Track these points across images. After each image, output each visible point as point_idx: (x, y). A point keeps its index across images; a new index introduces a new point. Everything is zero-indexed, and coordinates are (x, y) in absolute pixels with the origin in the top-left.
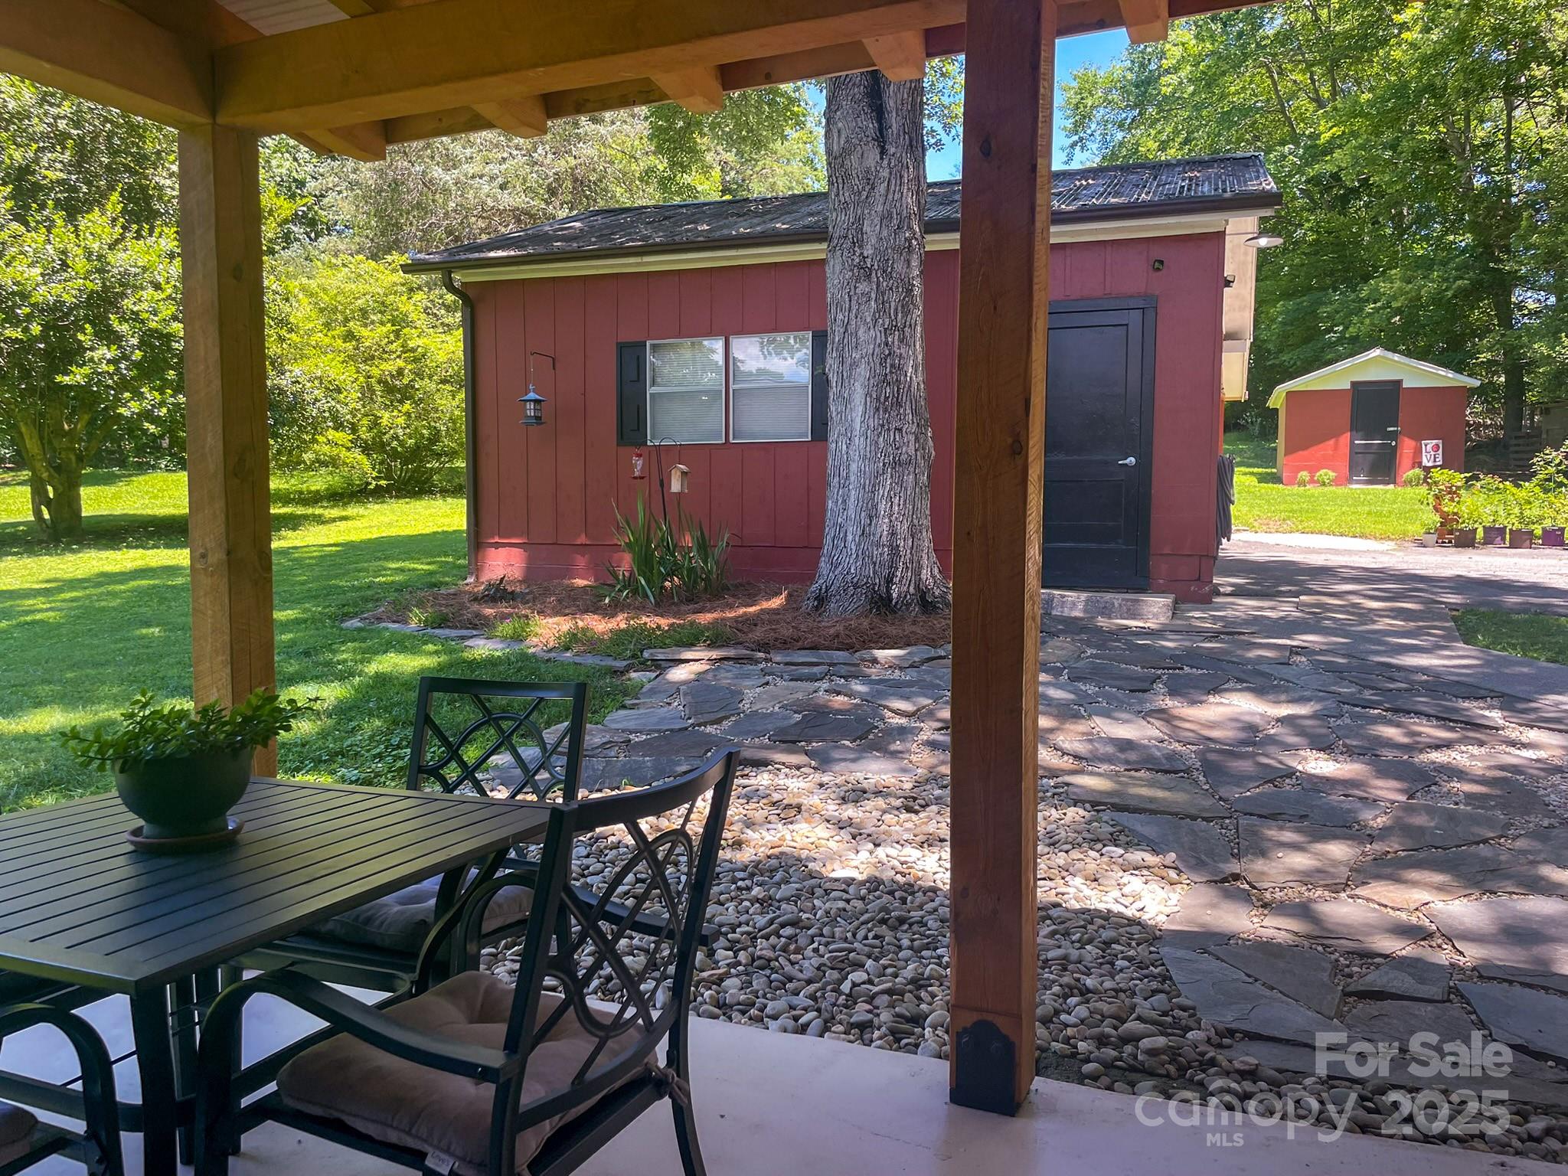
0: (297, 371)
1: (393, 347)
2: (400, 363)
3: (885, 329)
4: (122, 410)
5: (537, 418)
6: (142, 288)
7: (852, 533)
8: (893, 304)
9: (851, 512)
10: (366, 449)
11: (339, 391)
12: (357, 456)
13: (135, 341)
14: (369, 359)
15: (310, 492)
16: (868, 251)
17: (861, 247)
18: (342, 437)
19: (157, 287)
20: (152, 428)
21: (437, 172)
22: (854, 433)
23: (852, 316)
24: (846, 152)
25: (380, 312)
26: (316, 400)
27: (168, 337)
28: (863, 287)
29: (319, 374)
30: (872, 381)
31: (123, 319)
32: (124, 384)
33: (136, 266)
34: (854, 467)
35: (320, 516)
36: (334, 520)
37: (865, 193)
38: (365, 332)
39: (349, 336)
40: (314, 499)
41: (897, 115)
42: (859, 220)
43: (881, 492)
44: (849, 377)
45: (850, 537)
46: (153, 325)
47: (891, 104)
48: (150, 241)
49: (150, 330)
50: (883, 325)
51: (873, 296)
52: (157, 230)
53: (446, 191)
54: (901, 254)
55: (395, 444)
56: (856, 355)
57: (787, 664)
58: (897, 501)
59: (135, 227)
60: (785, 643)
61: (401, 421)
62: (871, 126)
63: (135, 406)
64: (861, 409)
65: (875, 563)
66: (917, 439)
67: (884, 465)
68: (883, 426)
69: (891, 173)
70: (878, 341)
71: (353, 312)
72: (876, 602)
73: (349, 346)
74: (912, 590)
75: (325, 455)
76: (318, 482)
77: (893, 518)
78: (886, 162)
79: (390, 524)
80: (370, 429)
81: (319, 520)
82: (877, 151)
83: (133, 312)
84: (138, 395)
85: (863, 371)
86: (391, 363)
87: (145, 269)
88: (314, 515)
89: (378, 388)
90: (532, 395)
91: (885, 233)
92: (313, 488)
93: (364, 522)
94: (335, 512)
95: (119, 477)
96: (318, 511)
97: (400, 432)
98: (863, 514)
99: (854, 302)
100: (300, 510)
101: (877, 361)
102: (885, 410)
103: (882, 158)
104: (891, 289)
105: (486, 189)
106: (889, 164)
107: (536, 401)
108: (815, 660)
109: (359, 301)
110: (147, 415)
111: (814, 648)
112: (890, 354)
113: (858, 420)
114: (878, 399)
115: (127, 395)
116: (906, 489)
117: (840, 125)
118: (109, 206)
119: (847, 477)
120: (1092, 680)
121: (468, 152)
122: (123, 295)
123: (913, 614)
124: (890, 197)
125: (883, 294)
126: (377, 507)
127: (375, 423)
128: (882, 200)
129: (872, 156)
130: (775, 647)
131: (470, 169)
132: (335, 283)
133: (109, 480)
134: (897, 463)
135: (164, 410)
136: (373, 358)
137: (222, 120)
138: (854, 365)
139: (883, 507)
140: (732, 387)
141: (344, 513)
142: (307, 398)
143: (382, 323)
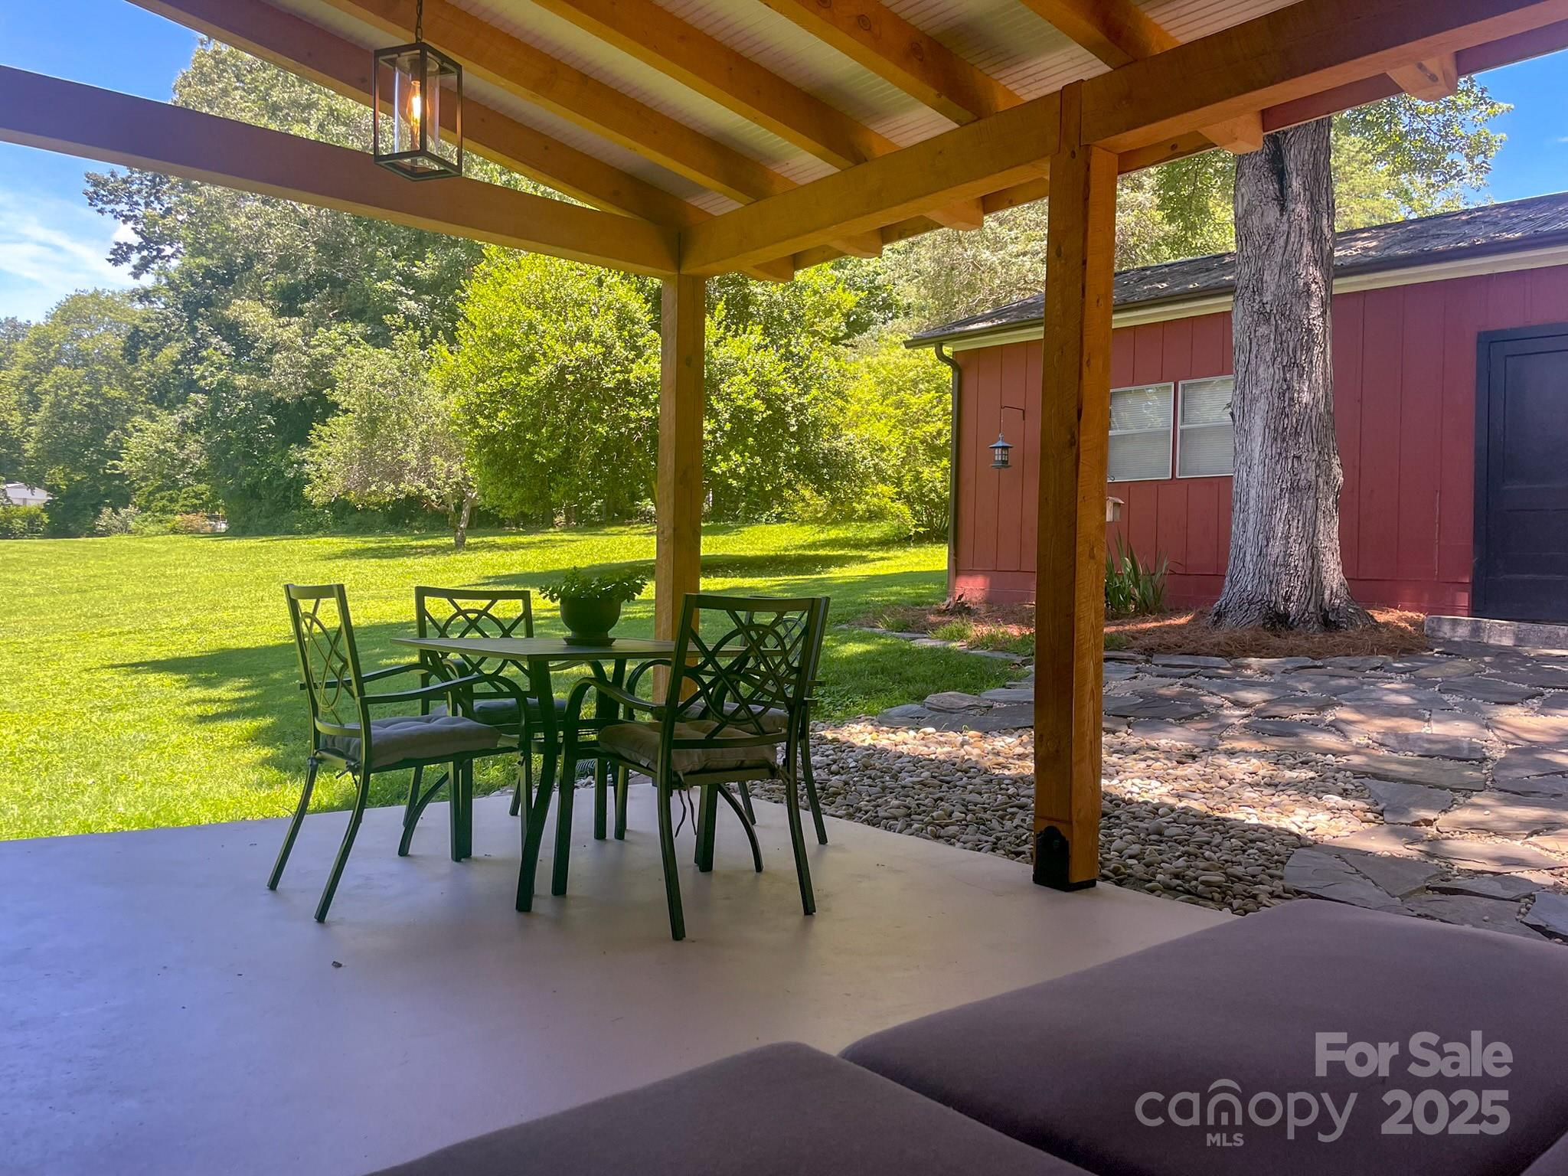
0: (851, 435)
1: (935, 411)
2: (940, 425)
3: (1284, 367)
4: (714, 469)
5: (1005, 462)
6: (734, 375)
7: (1250, 552)
8: (1291, 344)
9: (1250, 534)
10: (909, 500)
11: (882, 449)
12: (900, 507)
13: (727, 416)
14: (915, 423)
15: (868, 539)
16: (1268, 297)
17: (1260, 295)
18: (888, 489)
19: (746, 373)
20: (735, 484)
21: (986, 255)
22: (1254, 462)
23: (1253, 356)
24: (1247, 213)
25: (928, 382)
26: (864, 458)
27: (752, 412)
28: (1263, 330)
29: (867, 436)
30: (1270, 413)
31: (721, 399)
32: (719, 449)
33: (730, 357)
34: (1253, 493)
35: (865, 557)
36: (873, 560)
37: (1265, 247)
38: (913, 400)
39: (899, 405)
40: (870, 544)
41: (1298, 175)
42: (1260, 271)
43: (1278, 515)
44: (1250, 411)
45: (1248, 558)
46: (740, 403)
47: (1291, 166)
48: (744, 337)
49: (739, 406)
50: (1281, 362)
51: (1272, 337)
52: (749, 329)
53: (992, 269)
54: (1300, 298)
55: (933, 495)
56: (1257, 392)
57: (1164, 666)
58: (1295, 523)
59: (734, 327)
60: (1169, 648)
61: (938, 475)
62: (1272, 188)
63: (724, 466)
64: (1260, 439)
65: (1271, 582)
66: (1318, 466)
67: (1281, 490)
68: (1280, 454)
69: (1290, 227)
70: (1277, 377)
71: (905, 382)
72: (1271, 618)
73: (899, 412)
74: (1311, 608)
75: (874, 505)
76: (875, 531)
77: (1291, 540)
78: (1285, 218)
79: (917, 564)
80: (912, 482)
81: (863, 560)
82: (1277, 209)
83: (727, 394)
84: (727, 458)
85: (1262, 405)
86: (932, 425)
87: (738, 359)
88: (861, 556)
89: (921, 448)
90: (1000, 444)
91: (1283, 281)
92: (872, 536)
93: (899, 562)
94: (880, 554)
95: (732, 528)
96: (865, 553)
97: (939, 485)
98: (1261, 536)
99: (1254, 345)
100: (854, 553)
101: (1276, 395)
102: (1284, 440)
103: (1282, 215)
104: (1290, 330)
105: (1028, 265)
106: (1288, 219)
107: (1003, 448)
108: (1190, 663)
109: (911, 374)
110: (734, 474)
111: (1194, 653)
112: (1288, 388)
113: (1258, 448)
114: (1276, 430)
115: (719, 457)
116: (1305, 513)
117: (1243, 190)
118: (716, 313)
119: (1247, 503)
120: (1462, 692)
121: (1013, 234)
122: (722, 381)
123: (1311, 631)
124: (1289, 248)
125: (1281, 335)
126: (913, 550)
127: (917, 478)
128: (1281, 252)
129: (1272, 213)
130: (1159, 652)
131: (1013, 249)
132: (893, 360)
133: (725, 530)
134: (1294, 489)
135: (743, 469)
136: (918, 421)
137: (682, 272)
138: (1255, 400)
139: (1280, 530)
140: (1179, 427)
141: (886, 555)
142: (858, 457)
143: (928, 391)
